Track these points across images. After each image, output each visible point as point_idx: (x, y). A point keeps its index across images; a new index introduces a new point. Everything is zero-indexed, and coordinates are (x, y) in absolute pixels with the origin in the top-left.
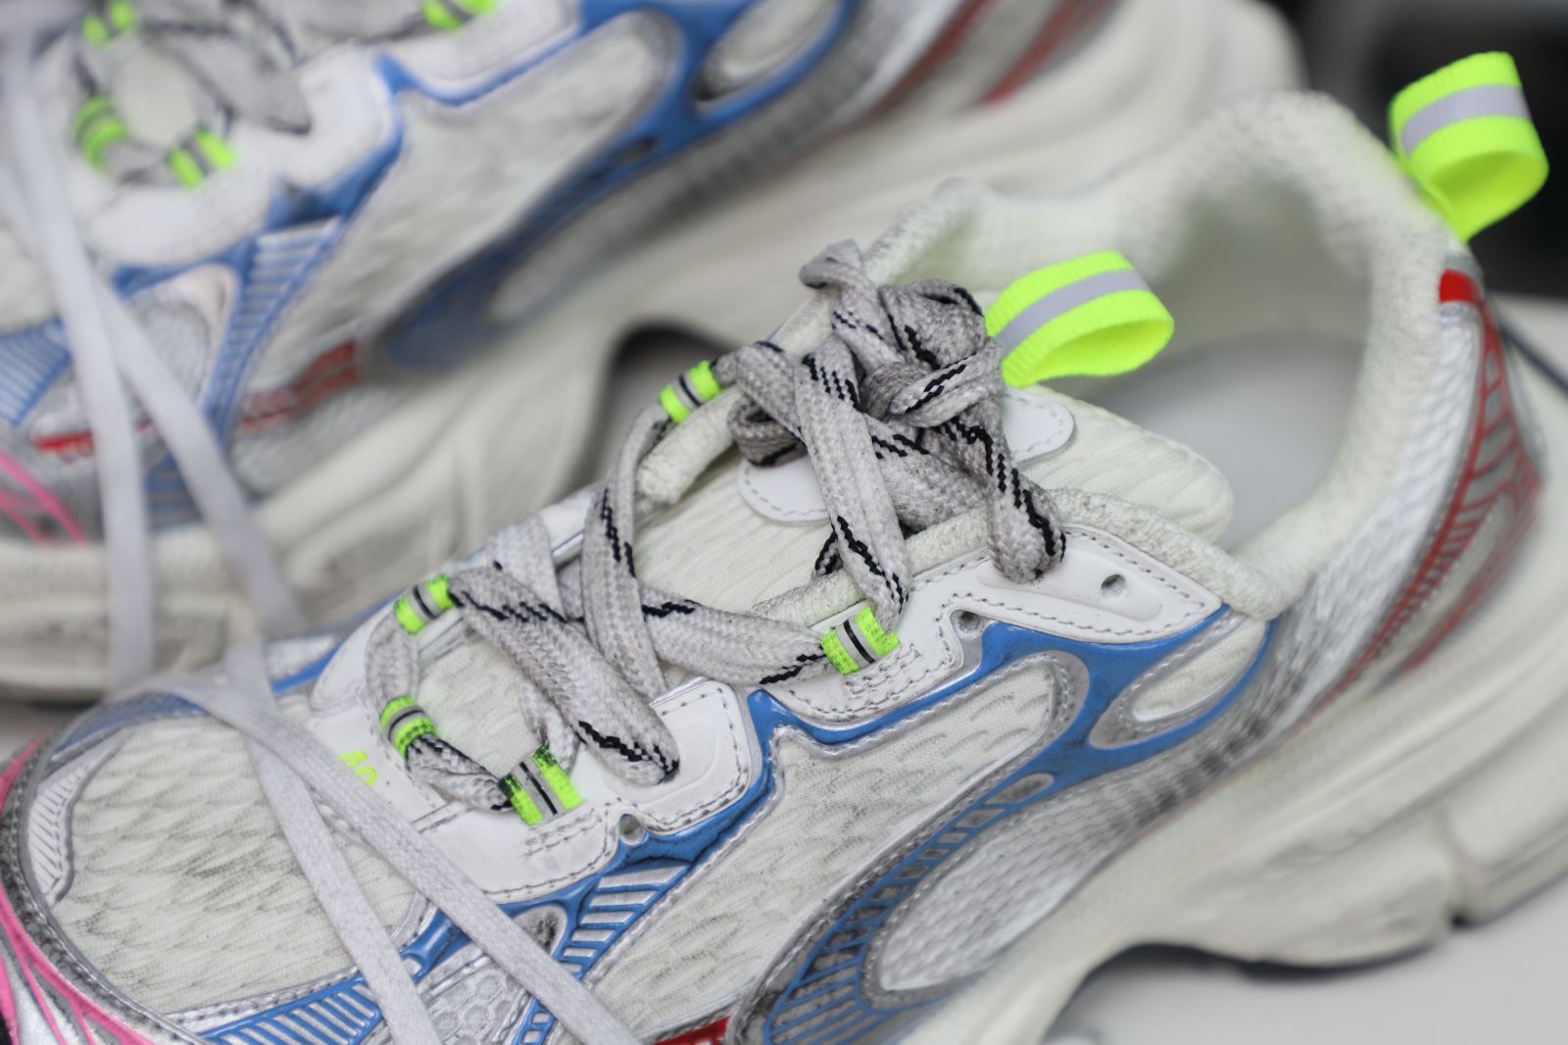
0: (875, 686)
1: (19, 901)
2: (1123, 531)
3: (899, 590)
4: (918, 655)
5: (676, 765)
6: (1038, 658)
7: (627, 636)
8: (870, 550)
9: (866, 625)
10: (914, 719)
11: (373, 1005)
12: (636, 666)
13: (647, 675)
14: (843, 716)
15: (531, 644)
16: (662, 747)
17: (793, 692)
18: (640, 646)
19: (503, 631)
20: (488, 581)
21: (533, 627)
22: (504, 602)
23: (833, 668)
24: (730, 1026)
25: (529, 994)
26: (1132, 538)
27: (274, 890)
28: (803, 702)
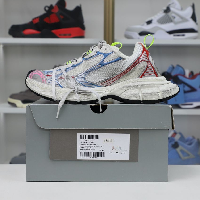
0: (89, 55)
4: (93, 53)
5: (77, 61)
9: (90, 51)
11: (53, 71)
24: (74, 77)
26: (107, 45)
28: (86, 57)
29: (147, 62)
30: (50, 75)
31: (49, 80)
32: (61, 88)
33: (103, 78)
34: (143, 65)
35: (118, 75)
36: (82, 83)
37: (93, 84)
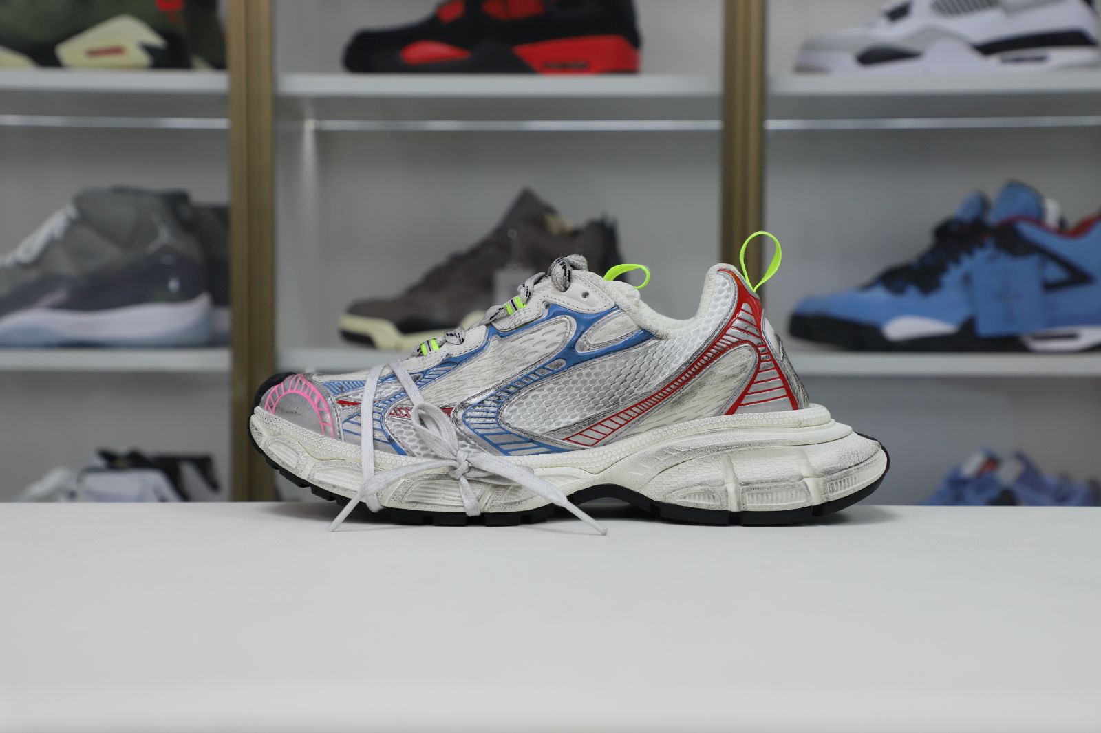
0: (516, 317)
2: (594, 281)
3: (528, 293)
4: (530, 311)
5: (463, 340)
6: (563, 318)
9: (517, 300)
11: (364, 384)
14: (507, 328)
17: (498, 324)
24: (453, 410)
26: (591, 279)
28: (500, 326)
29: (756, 347)
30: (352, 398)
31: (347, 420)
32: (398, 457)
33: (575, 416)
34: (740, 362)
35: (636, 402)
36: (487, 437)
37: (532, 441)
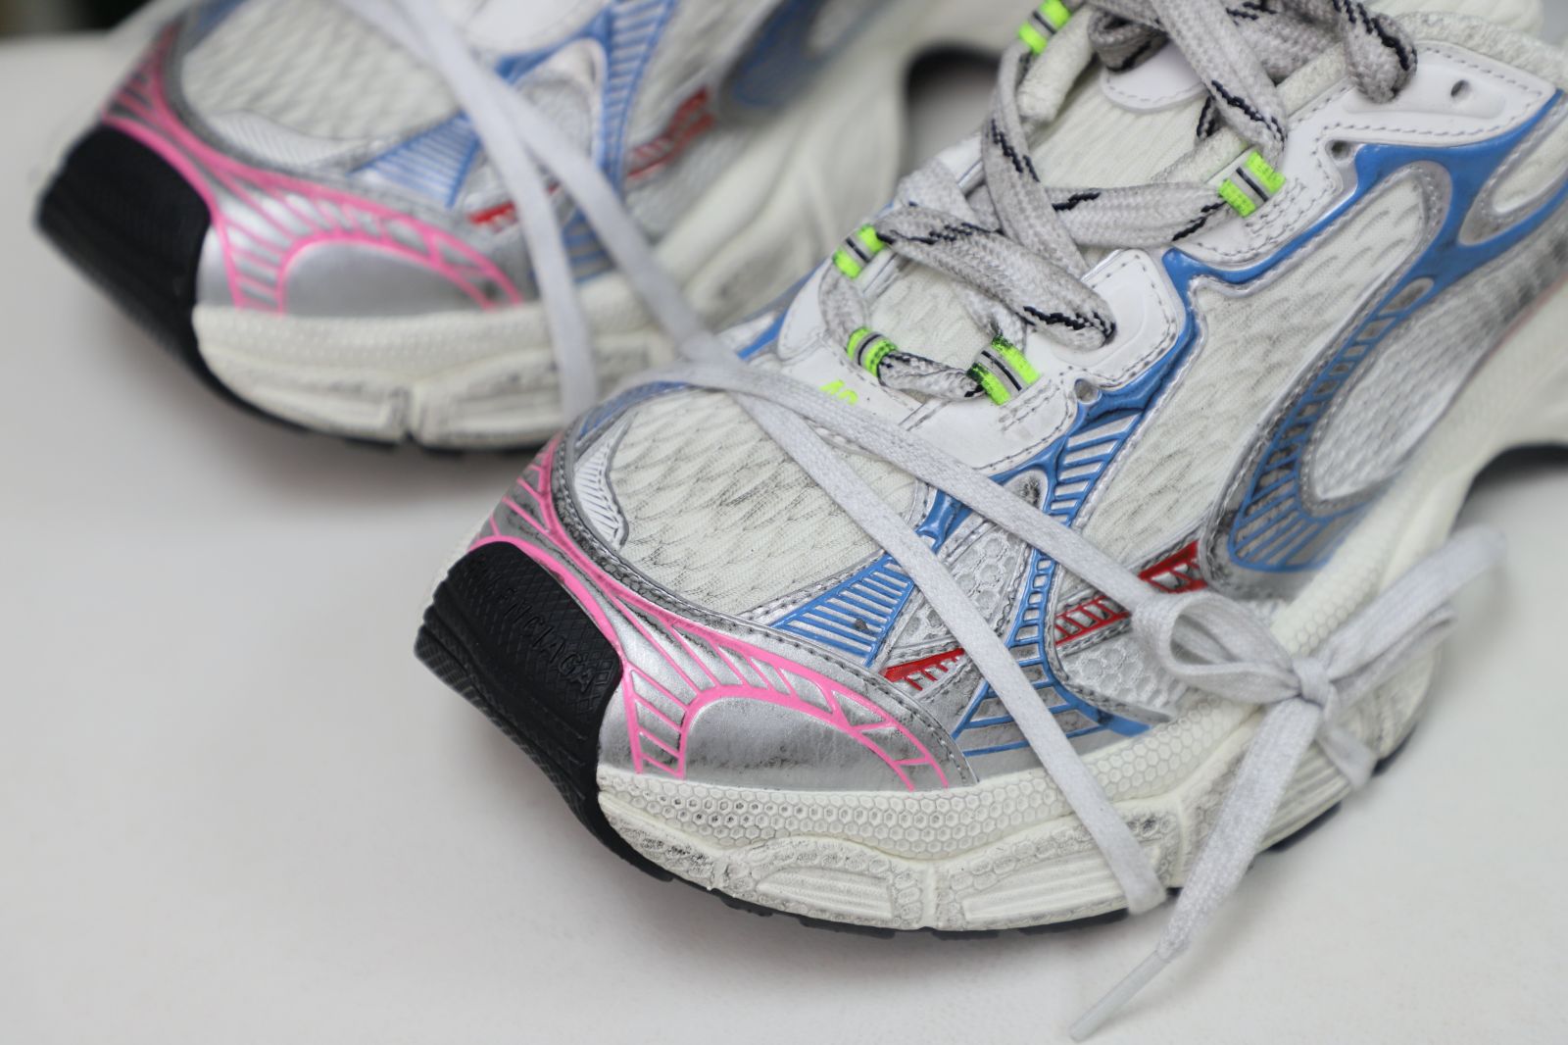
0: (1272, 221)
1: (592, 552)
2: (1463, 38)
3: (1279, 130)
4: (1303, 188)
5: (1113, 326)
6: (1404, 172)
7: (1045, 231)
8: (1247, 102)
9: (1255, 166)
10: (1310, 246)
11: (906, 577)
12: (1059, 254)
13: (1071, 259)
14: (1248, 255)
15: (964, 256)
16: (1100, 312)
17: (1200, 245)
18: (1059, 236)
19: (936, 252)
20: (910, 217)
21: (962, 242)
22: (930, 230)
23: (1235, 212)
24: (1200, 547)
25: (1029, 546)
26: (1471, 44)
27: (797, 503)
28: (1211, 251)
32: (1134, 744)
